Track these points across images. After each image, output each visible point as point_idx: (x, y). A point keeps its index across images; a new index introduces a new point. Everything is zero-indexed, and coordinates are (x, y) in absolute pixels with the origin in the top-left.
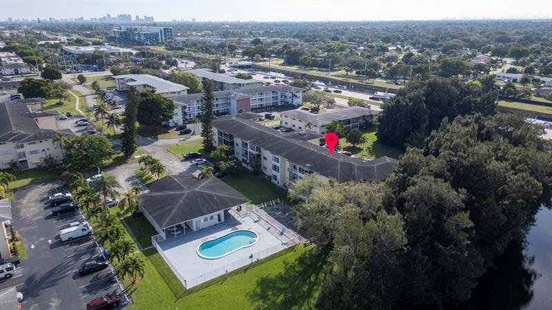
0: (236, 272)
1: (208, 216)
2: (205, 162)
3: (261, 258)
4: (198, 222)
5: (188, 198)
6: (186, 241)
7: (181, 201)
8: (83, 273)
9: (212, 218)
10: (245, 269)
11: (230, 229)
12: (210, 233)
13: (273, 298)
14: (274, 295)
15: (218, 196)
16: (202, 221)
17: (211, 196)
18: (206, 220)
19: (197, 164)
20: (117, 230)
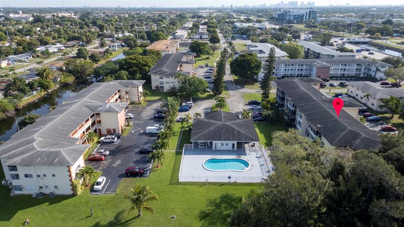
0: (214, 184)
1: (225, 142)
2: (260, 109)
3: (238, 181)
4: (218, 144)
5: (218, 127)
6: (203, 154)
7: (213, 128)
8: (141, 152)
9: (227, 145)
10: (222, 184)
11: (236, 156)
12: (221, 154)
13: (223, 209)
14: (225, 208)
15: (239, 132)
16: (220, 144)
17: (233, 130)
18: (222, 144)
19: (253, 109)
20: (166, 134)
